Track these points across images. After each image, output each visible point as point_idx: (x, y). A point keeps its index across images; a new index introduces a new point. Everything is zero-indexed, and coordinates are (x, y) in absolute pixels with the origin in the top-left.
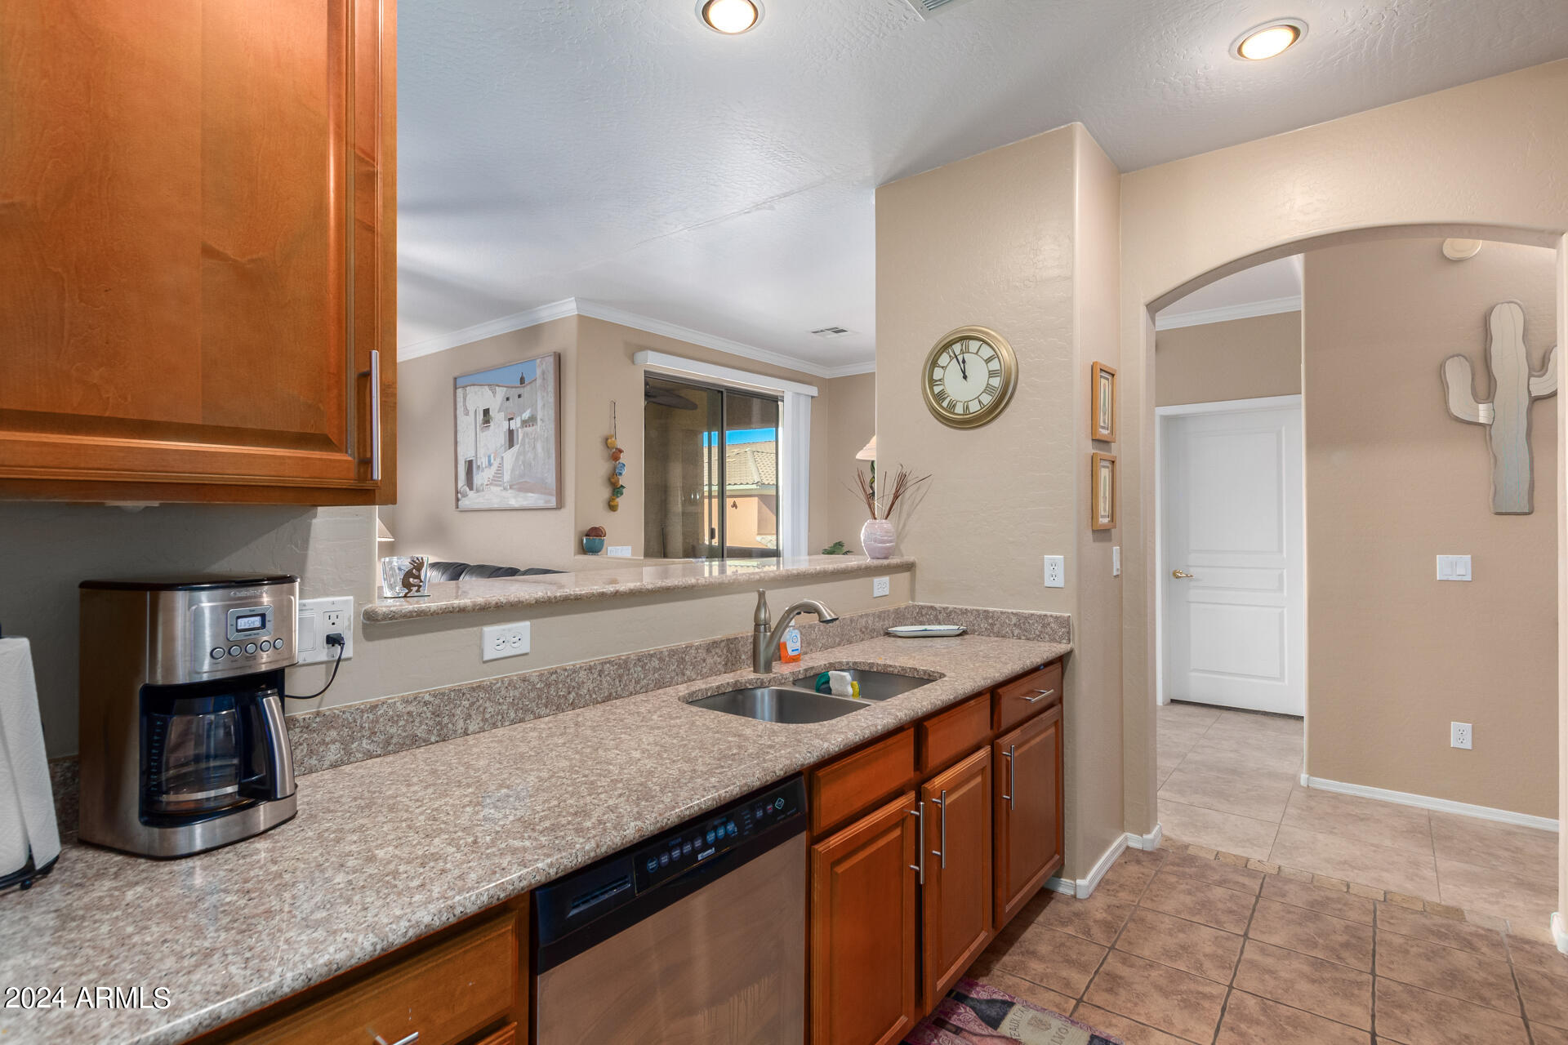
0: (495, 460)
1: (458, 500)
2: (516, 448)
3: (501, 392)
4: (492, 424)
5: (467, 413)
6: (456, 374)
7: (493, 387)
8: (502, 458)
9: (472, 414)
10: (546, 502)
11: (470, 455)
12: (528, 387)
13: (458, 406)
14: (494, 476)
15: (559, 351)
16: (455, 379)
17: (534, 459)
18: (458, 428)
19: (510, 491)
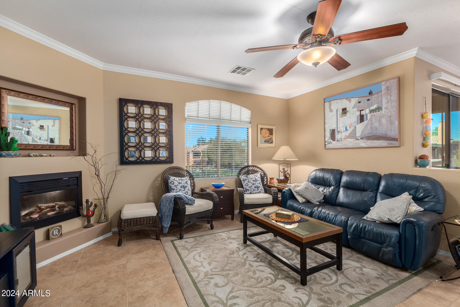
0: (350, 128)
1: (325, 145)
2: (365, 122)
3: (354, 101)
4: (348, 114)
5: (331, 111)
6: (325, 97)
7: (349, 99)
8: (355, 127)
9: (335, 112)
10: (388, 144)
11: (334, 127)
12: (376, 95)
13: (326, 109)
14: (349, 135)
15: (399, 76)
16: (324, 99)
17: (380, 126)
18: (326, 117)
19: (361, 140)
